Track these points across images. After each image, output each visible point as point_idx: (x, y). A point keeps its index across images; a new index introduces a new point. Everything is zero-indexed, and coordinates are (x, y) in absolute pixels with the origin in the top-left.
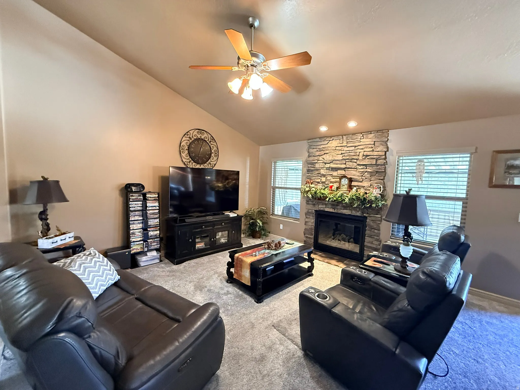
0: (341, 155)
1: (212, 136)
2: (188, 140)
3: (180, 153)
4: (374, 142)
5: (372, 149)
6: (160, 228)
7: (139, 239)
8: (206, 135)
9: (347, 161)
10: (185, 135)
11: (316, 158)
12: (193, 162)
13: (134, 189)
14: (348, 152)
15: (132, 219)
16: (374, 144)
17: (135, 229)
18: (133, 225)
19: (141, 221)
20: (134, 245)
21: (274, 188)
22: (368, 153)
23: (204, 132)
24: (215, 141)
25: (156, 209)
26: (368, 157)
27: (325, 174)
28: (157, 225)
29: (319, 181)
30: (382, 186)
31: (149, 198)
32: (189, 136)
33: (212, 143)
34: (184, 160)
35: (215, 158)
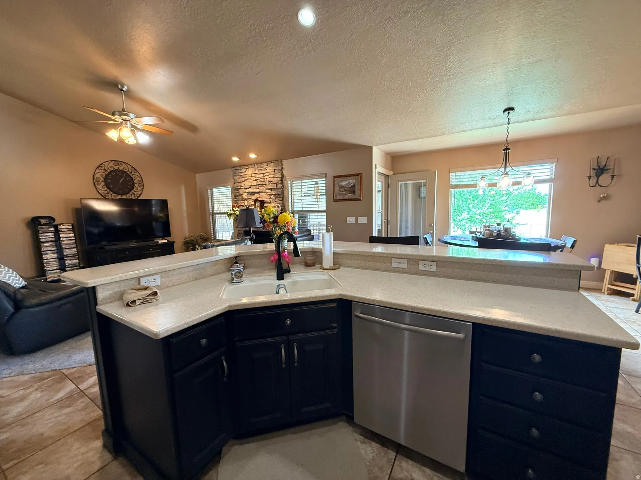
0: (256, 181)
1: (133, 167)
2: (103, 172)
3: (95, 185)
4: (275, 170)
5: (273, 176)
6: (78, 257)
7: (55, 268)
8: (124, 166)
9: (260, 186)
10: (99, 166)
11: (239, 184)
12: (112, 193)
13: (43, 221)
14: (259, 178)
15: (45, 250)
16: (274, 172)
17: (48, 258)
18: (46, 255)
19: (56, 251)
20: (50, 273)
21: (214, 214)
22: (271, 179)
23: (123, 163)
24: (137, 171)
25: (71, 240)
26: (272, 183)
27: (246, 198)
28: (75, 254)
29: (244, 204)
30: (280, 206)
31: (62, 230)
32: (103, 168)
33: (133, 173)
34: (101, 192)
35: (140, 189)
